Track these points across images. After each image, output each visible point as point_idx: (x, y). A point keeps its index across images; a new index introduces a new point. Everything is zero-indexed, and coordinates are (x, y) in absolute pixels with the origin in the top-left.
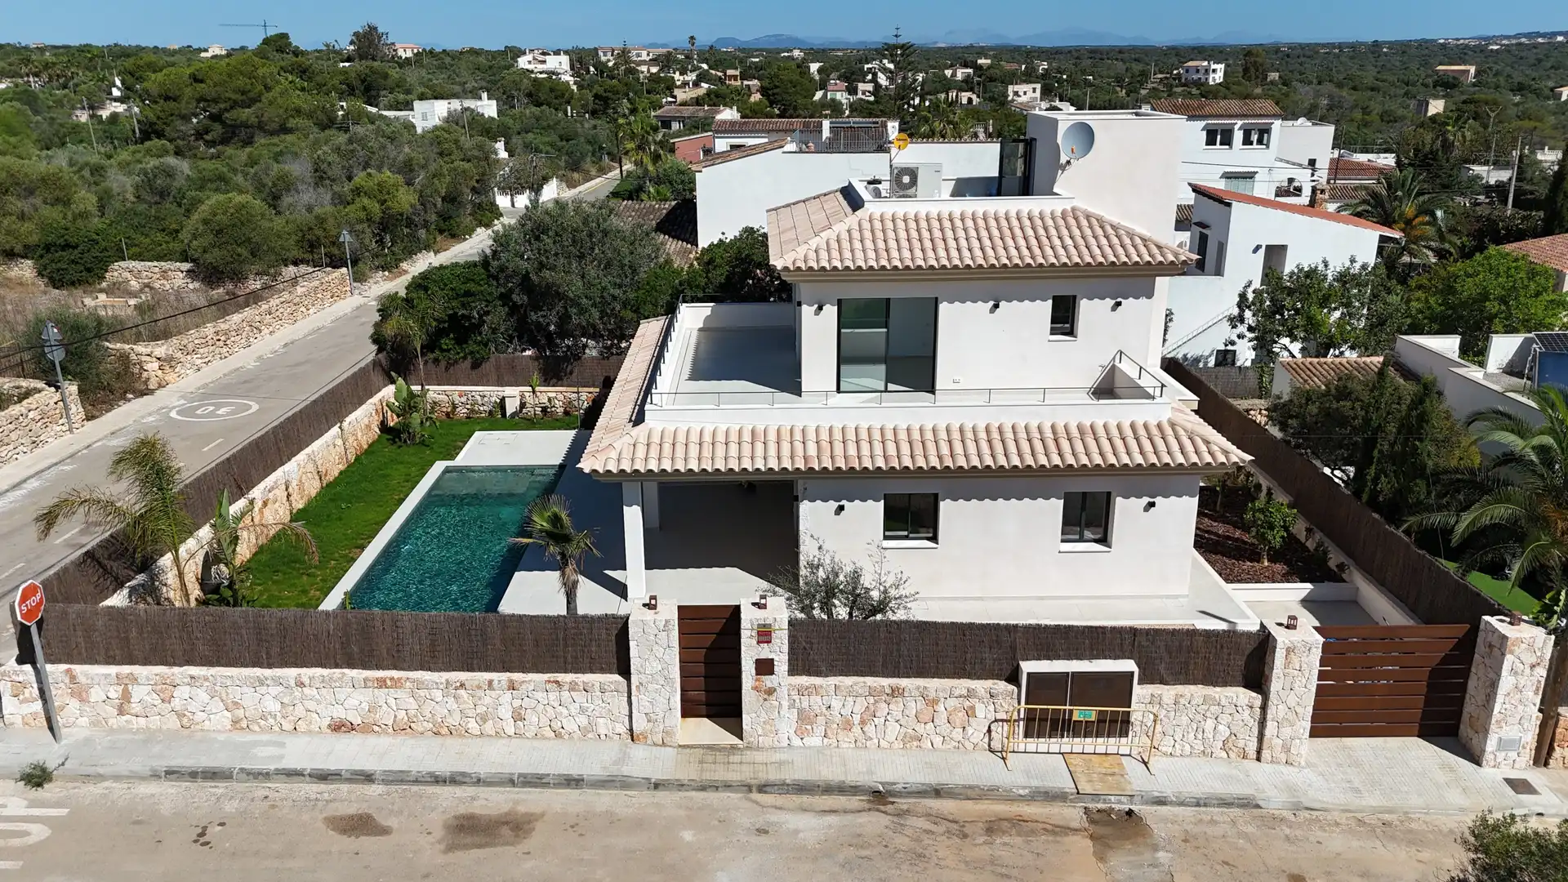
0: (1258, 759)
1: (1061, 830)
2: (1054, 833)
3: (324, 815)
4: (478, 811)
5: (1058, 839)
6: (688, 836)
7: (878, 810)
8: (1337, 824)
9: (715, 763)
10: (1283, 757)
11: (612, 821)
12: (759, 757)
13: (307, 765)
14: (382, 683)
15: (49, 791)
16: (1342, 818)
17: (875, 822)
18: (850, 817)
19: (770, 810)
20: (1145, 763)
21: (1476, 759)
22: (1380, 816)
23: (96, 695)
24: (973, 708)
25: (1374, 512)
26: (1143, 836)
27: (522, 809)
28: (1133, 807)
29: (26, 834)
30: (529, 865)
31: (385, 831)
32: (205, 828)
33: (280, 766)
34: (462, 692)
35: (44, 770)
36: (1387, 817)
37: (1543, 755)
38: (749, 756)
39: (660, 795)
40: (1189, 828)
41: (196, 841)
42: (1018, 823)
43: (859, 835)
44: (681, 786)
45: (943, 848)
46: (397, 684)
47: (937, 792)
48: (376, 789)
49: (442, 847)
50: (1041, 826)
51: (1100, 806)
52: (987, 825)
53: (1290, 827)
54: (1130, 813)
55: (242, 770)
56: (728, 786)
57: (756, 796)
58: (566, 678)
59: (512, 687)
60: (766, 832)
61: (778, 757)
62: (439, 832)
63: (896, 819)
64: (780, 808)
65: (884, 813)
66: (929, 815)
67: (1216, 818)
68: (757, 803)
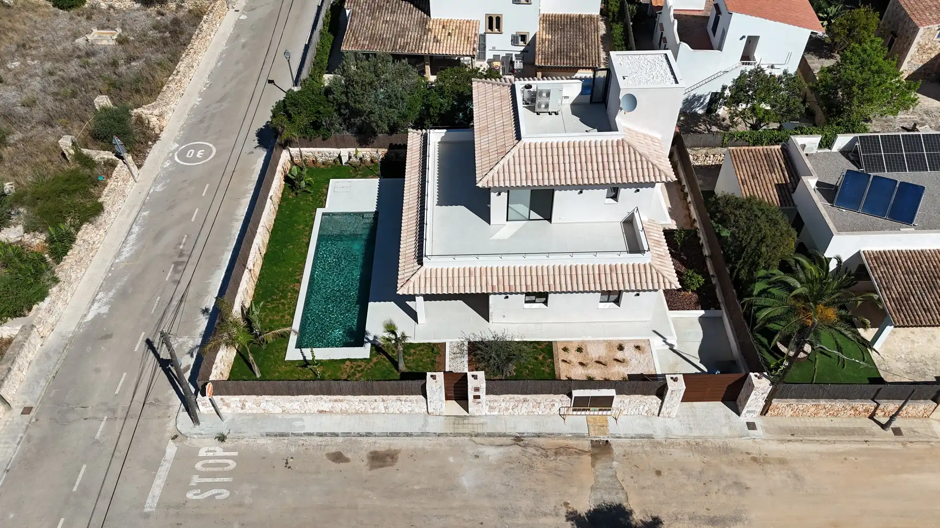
0: (658, 416)
1: (581, 452)
2: (579, 454)
3: (326, 452)
4: (378, 450)
5: (580, 456)
6: (451, 459)
7: (517, 444)
8: (680, 444)
9: (459, 424)
10: (667, 416)
11: (425, 452)
12: (475, 421)
13: (315, 431)
14: (336, 401)
15: (228, 443)
16: (682, 441)
17: (516, 450)
18: (507, 448)
19: (480, 445)
20: (616, 419)
21: (739, 414)
22: (696, 440)
23: (233, 405)
24: (554, 404)
25: (734, 288)
26: (610, 453)
27: (393, 448)
28: (608, 439)
29: (228, 465)
30: (399, 475)
31: (347, 460)
32: (287, 460)
33: (305, 432)
34: (365, 403)
35: (223, 435)
36: (699, 440)
37: (764, 412)
38: (471, 420)
39: (441, 438)
40: (626, 449)
41: (286, 466)
42: (566, 448)
43: (510, 457)
44: (446, 435)
45: (539, 463)
46: (341, 401)
47: (539, 436)
48: (340, 440)
49: (368, 467)
50: (575, 450)
51: (597, 439)
52: (556, 451)
53: (662, 447)
54: (607, 441)
55: (292, 433)
56: (464, 435)
57: (474, 438)
58: (403, 397)
59: (383, 401)
60: (478, 457)
61: (482, 420)
62: (366, 461)
63: (523, 449)
64: (483, 445)
65: (520, 445)
66: (535, 446)
67: (637, 444)
68: (474, 442)
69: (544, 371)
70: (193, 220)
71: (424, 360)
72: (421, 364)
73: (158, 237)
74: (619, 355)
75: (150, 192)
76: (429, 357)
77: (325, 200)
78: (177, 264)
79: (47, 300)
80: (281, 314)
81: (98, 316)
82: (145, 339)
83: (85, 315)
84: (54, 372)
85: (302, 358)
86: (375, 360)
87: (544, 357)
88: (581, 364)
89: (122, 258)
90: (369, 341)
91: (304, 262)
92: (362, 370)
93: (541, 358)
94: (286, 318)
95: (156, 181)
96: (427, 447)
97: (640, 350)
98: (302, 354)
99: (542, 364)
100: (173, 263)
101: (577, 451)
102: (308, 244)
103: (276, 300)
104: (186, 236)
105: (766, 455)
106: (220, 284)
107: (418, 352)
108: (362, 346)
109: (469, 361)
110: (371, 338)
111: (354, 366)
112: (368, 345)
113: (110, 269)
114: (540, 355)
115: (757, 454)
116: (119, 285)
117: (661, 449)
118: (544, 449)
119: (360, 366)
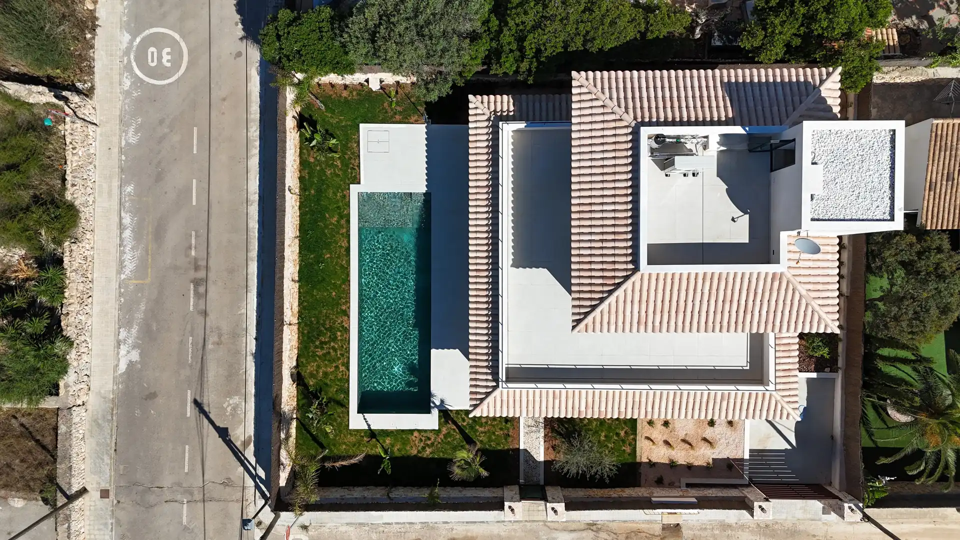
7: (590, 529)
17: (588, 536)
18: (581, 532)
19: (554, 531)
22: (767, 523)
28: (680, 523)
36: (769, 524)
52: (627, 535)
54: (678, 524)
63: (595, 534)
64: (556, 530)
65: (592, 530)
66: (607, 531)
67: (708, 527)
68: (549, 527)
69: (624, 450)
70: (194, 203)
71: (497, 433)
72: (493, 437)
73: (159, 234)
74: (709, 433)
75: (123, 146)
76: (501, 429)
77: (359, 166)
78: (197, 283)
79: (71, 371)
80: (334, 365)
81: (131, 364)
82: (192, 400)
83: (117, 366)
84: (113, 445)
85: (367, 428)
86: (444, 430)
87: (626, 432)
88: (667, 443)
89: (127, 271)
90: (436, 406)
91: (347, 281)
92: (433, 444)
93: (622, 433)
94: (341, 370)
95: (124, 123)
96: (502, 534)
97: (732, 426)
98: (366, 422)
99: (623, 441)
100: (191, 282)
101: (648, 535)
102: (348, 250)
103: (326, 343)
104: (193, 233)
105: (831, 537)
106: (255, 317)
107: (489, 422)
108: (429, 412)
109: (545, 436)
110: (438, 403)
111: (423, 438)
112: (435, 412)
113: (120, 292)
114: (623, 429)
115: (822, 537)
116: (139, 316)
117: (730, 532)
118: (615, 534)
119: (429, 439)
